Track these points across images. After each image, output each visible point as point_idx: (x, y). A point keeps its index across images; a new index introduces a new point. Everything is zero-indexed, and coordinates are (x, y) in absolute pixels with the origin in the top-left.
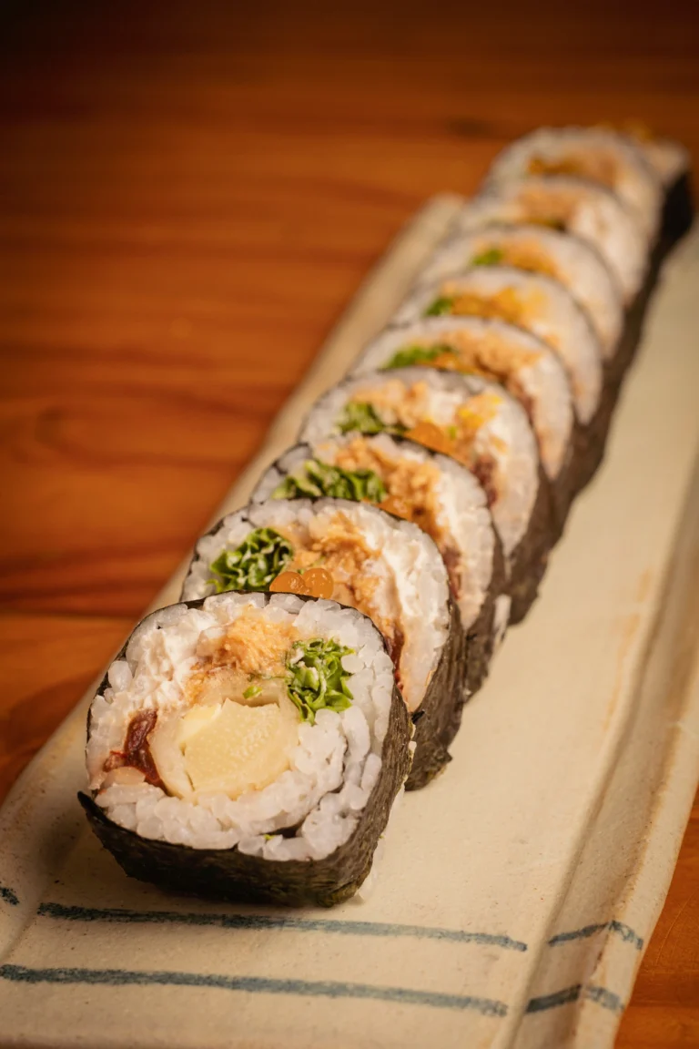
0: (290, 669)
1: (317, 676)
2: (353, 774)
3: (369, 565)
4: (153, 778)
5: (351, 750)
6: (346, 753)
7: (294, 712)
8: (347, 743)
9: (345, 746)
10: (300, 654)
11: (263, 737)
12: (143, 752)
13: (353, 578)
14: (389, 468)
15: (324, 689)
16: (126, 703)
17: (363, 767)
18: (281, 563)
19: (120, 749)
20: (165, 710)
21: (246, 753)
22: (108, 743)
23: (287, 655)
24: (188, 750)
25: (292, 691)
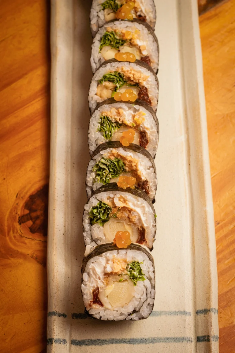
0: (128, 271)
1: (136, 273)
2: (149, 295)
3: (133, 213)
4: (102, 305)
5: (147, 290)
6: (146, 290)
7: (132, 283)
8: (146, 288)
9: (146, 289)
10: (130, 267)
11: (126, 291)
12: (98, 300)
13: (128, 215)
14: (123, 158)
15: (138, 276)
16: (90, 287)
17: (151, 293)
18: (109, 212)
19: (92, 300)
20: (101, 288)
21: (123, 296)
22: (89, 298)
23: (127, 268)
24: (109, 297)
25: (130, 278)
